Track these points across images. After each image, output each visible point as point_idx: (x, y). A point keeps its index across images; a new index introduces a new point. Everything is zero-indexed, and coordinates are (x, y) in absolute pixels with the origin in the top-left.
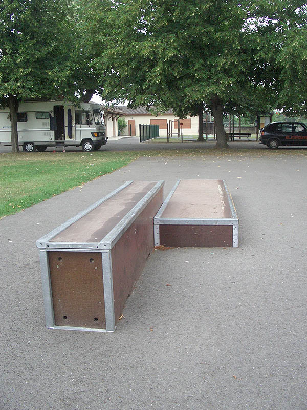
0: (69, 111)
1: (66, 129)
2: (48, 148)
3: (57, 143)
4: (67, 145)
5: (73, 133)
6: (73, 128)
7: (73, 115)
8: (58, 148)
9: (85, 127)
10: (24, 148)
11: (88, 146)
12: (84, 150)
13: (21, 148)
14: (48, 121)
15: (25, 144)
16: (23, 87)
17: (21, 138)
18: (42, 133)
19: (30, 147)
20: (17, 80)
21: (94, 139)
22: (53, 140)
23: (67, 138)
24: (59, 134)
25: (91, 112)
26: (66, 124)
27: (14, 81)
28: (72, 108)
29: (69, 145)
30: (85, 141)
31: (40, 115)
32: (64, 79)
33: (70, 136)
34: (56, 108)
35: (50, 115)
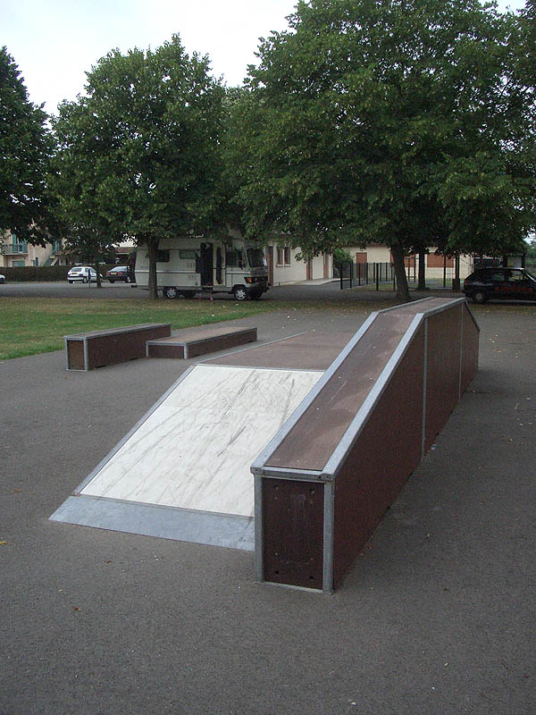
0: (219, 249)
1: (215, 271)
2: (197, 295)
3: (203, 288)
4: (216, 292)
5: (223, 277)
6: (223, 272)
7: (224, 256)
8: (205, 295)
9: (237, 270)
10: (165, 293)
11: (241, 294)
12: (235, 299)
13: (160, 293)
14: (194, 261)
15: (166, 289)
16: (157, 224)
17: (160, 282)
18: (186, 276)
19: (172, 293)
20: (150, 217)
21: (248, 285)
22: (199, 285)
23: (215, 283)
24: (207, 279)
25: (245, 251)
26: (215, 266)
27: (147, 217)
28: (221, 246)
29: (219, 292)
30: (237, 288)
31: (183, 254)
32: (205, 215)
33: (219, 281)
34: (203, 245)
35: (197, 255)
